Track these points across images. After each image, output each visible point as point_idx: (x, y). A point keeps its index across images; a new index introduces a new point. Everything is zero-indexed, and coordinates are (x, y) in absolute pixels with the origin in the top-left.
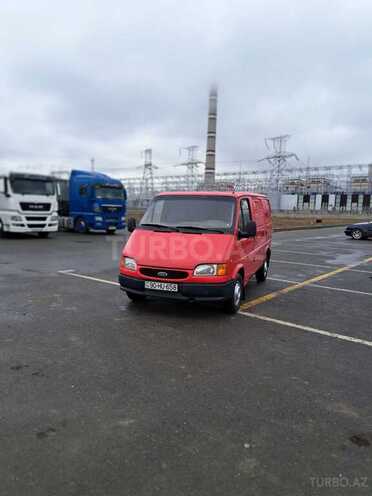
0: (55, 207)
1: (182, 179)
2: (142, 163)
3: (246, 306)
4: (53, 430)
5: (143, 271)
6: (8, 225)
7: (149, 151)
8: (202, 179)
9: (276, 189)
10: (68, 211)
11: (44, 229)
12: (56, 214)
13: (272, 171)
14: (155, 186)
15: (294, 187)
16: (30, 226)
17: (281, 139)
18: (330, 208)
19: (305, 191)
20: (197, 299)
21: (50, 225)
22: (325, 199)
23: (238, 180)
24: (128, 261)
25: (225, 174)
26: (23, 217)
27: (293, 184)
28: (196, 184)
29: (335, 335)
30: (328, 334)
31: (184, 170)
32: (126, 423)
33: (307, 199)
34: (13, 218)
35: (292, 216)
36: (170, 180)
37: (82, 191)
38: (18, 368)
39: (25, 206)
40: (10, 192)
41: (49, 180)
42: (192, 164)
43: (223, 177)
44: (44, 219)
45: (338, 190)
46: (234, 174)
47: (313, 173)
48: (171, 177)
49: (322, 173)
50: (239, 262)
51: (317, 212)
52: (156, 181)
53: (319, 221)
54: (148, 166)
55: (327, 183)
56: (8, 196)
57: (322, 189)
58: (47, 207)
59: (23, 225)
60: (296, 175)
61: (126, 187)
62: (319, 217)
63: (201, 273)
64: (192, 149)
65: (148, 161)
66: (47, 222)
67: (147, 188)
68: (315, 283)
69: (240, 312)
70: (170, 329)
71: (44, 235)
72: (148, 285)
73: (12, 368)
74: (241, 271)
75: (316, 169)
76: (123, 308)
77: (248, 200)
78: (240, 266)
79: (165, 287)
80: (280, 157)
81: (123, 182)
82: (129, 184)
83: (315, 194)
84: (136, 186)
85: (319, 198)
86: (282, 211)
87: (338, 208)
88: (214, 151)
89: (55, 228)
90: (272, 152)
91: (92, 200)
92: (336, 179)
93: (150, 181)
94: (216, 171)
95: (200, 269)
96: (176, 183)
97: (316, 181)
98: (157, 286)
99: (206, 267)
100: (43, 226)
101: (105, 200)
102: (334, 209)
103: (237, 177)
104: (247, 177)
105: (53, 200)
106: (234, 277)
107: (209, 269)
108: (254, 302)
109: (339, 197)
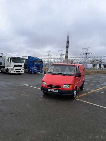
0: (23, 66)
1: (59, 59)
2: (48, 54)
3: (77, 97)
4: (21, 133)
5: (48, 86)
6: (10, 71)
7: (50, 51)
8: (64, 59)
9: (86, 62)
10: (27, 67)
11: (20, 72)
12: (23, 68)
13: (84, 57)
14: (51, 61)
15: (91, 62)
16: (16, 71)
17: (87, 49)
18: (101, 68)
19: (94, 63)
20: (64, 95)
21: (22, 71)
22: (100, 66)
23: (75, 60)
24: (44, 83)
25: (71, 58)
26: (15, 69)
27: (90, 61)
28: (62, 60)
29: (104, 107)
30: (102, 107)
31: (59, 57)
32: (43, 132)
33: (94, 65)
34: (12, 69)
35: (90, 70)
36: (55, 59)
37: (31, 62)
38: (12, 113)
39: (15, 66)
40: (11, 62)
41: (22, 59)
42: (62, 55)
43: (70, 59)
44: (20, 69)
45: (104, 63)
46: (74, 58)
47: (96, 58)
48: (56, 58)
49: (99, 58)
50: (76, 84)
51: (97, 69)
52: (51, 59)
53: (98, 72)
54: (49, 55)
55: (100, 61)
56: (11, 63)
57: (99, 63)
58: (21, 66)
59: (14, 71)
60: (91, 59)
61: (43, 61)
62: (98, 71)
63: (65, 87)
64: (62, 51)
65: (49, 54)
66: (21, 70)
67: (49, 61)
68: (98, 91)
69: (76, 99)
70: (56, 103)
71: (20, 74)
72: (49, 90)
73: (10, 113)
74: (76, 87)
75: (97, 57)
76: (42, 96)
77: (78, 66)
78: (76, 85)
79: (54, 91)
80: (87, 54)
81: (42, 59)
82: (44, 60)
83: (97, 64)
84: (46, 61)
85: (98, 65)
86: (87, 69)
87: (104, 69)
88: (68, 51)
89: (23, 72)
90: (84, 52)
91: (34, 64)
92: (103, 60)
93: (50, 59)
94: (68, 57)
95: (64, 86)
96: (57, 60)
97: (97, 60)
98: (52, 90)
99: (66, 85)
100: (20, 71)
101: (37, 65)
102: (102, 69)
103: (74, 59)
104: (77, 59)
105: (23, 64)
106: (74, 88)
107: (67, 86)
108: (80, 96)
109: (104, 65)
